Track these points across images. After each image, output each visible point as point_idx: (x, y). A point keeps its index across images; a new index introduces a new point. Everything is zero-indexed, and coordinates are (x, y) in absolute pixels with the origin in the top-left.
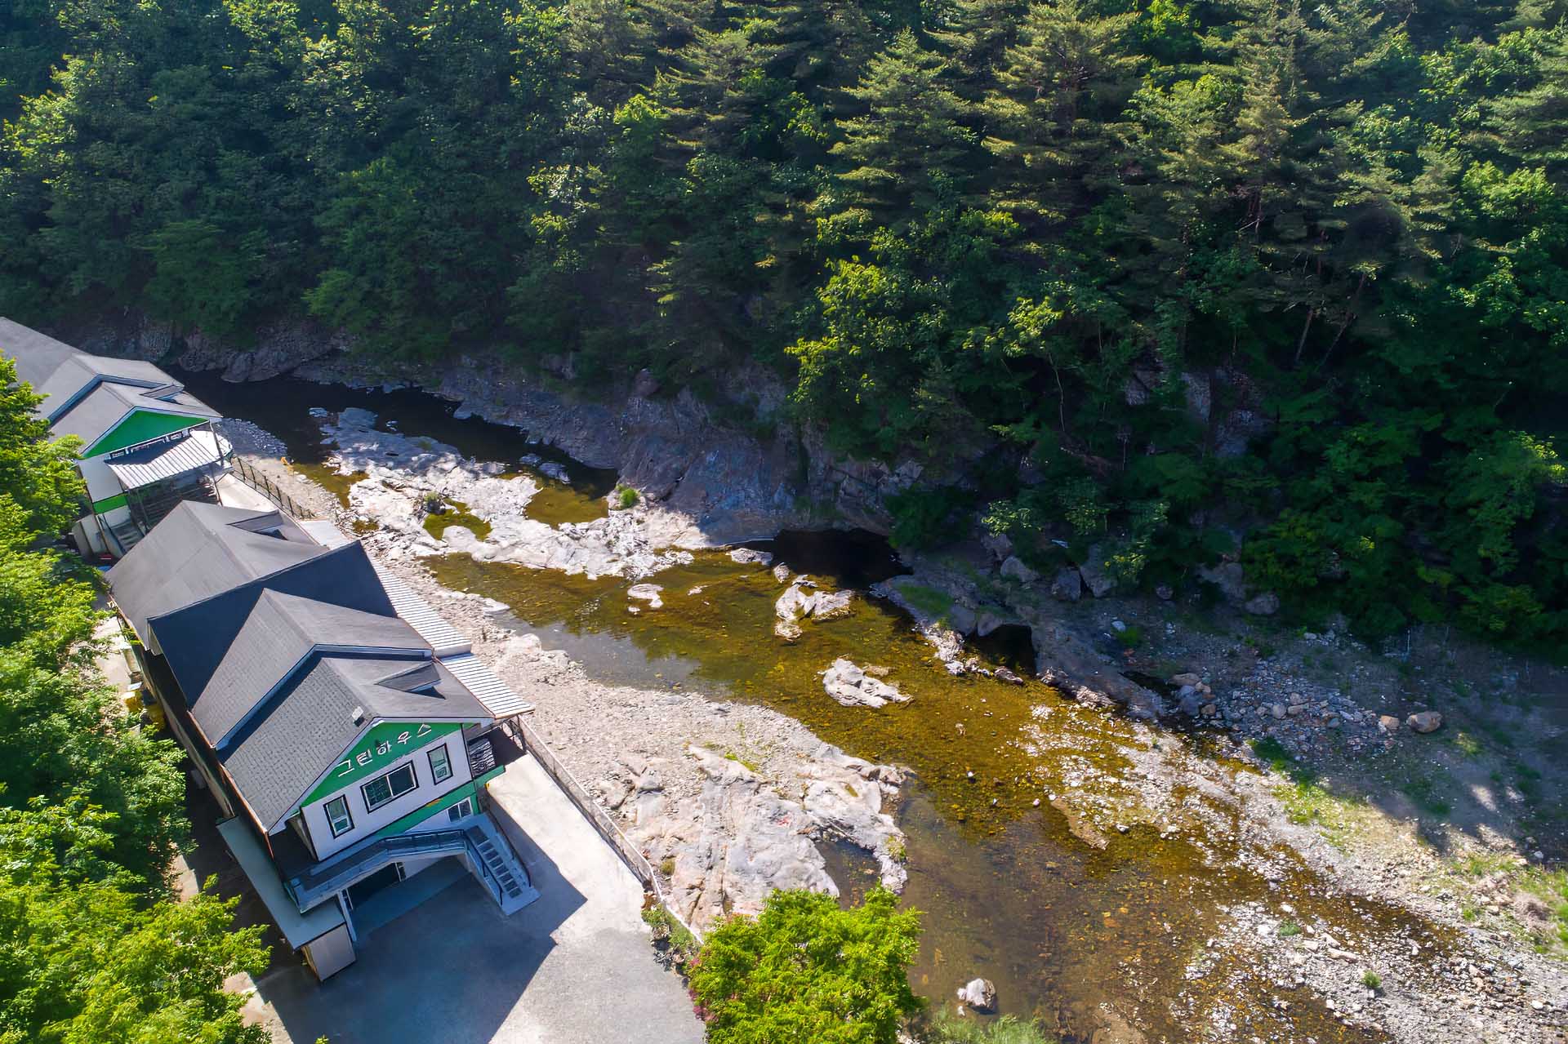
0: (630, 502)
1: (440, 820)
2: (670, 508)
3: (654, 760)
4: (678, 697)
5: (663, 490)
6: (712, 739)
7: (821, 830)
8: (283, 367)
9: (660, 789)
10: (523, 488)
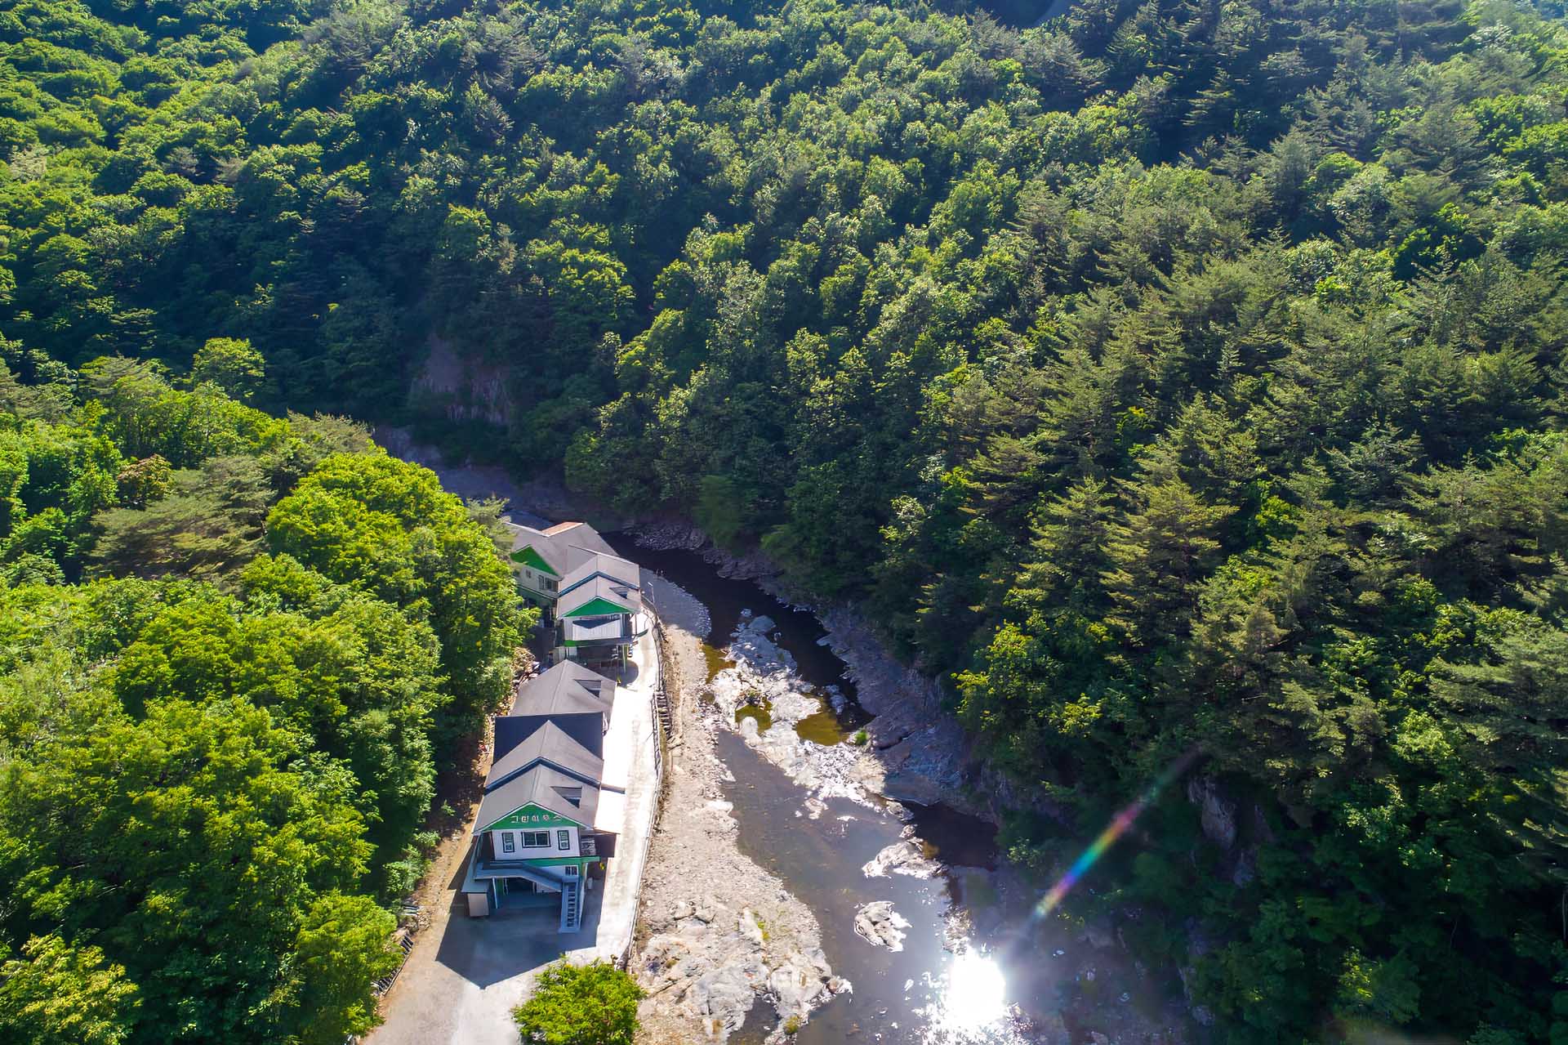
0: (861, 742)
1: (559, 870)
2: (879, 758)
3: (721, 906)
4: (769, 878)
5: (884, 741)
6: (763, 912)
7: (766, 991)
8: (751, 575)
9: (707, 922)
10: (810, 707)
